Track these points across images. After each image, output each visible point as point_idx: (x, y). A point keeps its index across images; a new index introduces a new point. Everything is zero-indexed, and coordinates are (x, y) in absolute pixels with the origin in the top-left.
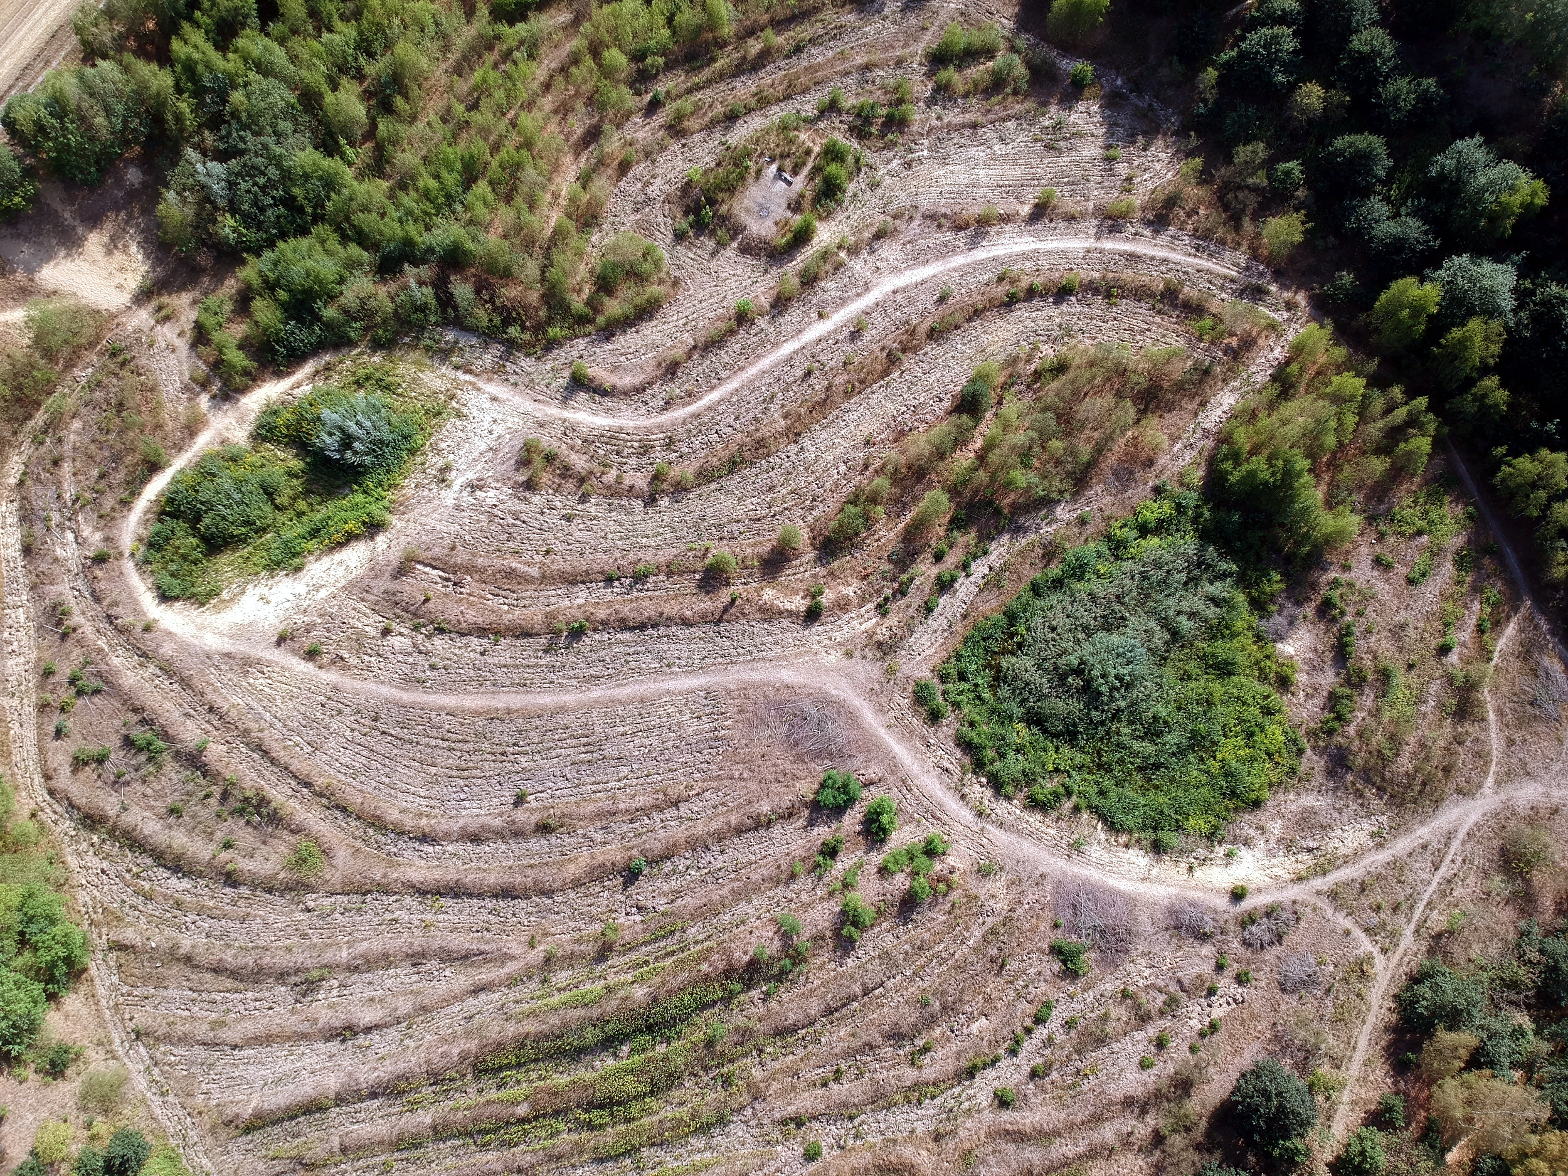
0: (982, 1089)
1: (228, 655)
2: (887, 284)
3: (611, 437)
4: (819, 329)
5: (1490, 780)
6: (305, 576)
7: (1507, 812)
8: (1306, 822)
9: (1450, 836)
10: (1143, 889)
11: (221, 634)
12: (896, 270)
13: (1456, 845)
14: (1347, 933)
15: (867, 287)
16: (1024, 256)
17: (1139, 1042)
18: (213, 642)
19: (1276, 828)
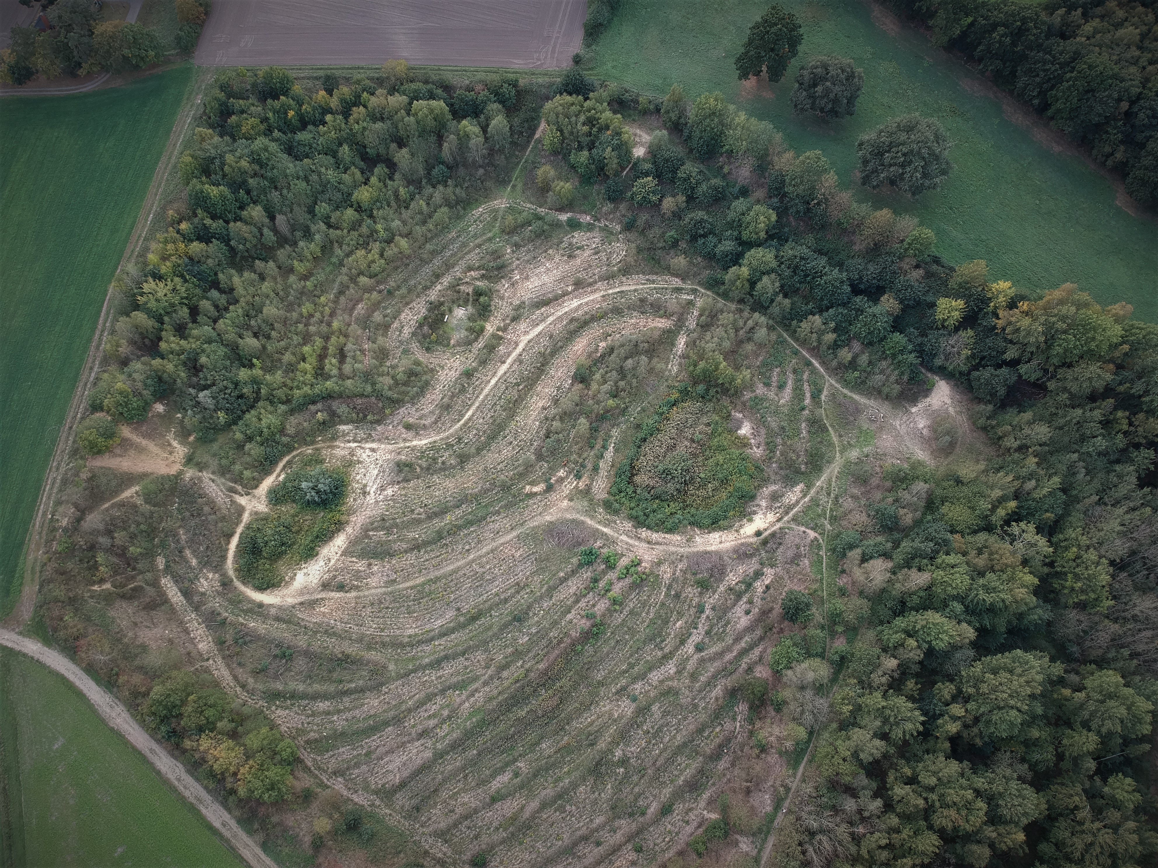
0: (689, 648)
1: (302, 603)
2: (524, 340)
3: (433, 447)
4: (504, 368)
5: (838, 454)
6: (321, 556)
7: (848, 464)
8: (775, 497)
9: (830, 481)
10: (721, 546)
11: (294, 596)
12: (526, 333)
13: (833, 484)
14: (804, 532)
15: (517, 344)
16: (577, 309)
17: (742, 605)
18: (290, 601)
19: (764, 503)
